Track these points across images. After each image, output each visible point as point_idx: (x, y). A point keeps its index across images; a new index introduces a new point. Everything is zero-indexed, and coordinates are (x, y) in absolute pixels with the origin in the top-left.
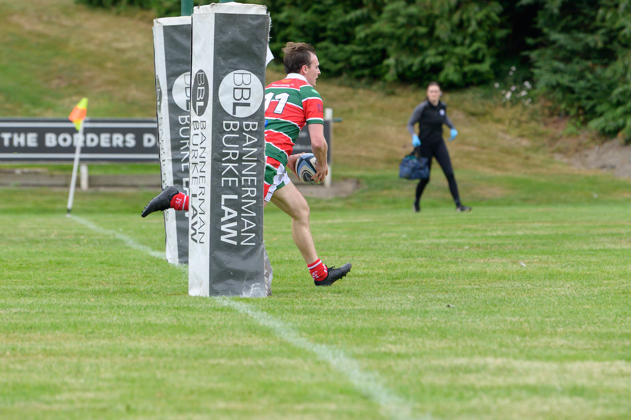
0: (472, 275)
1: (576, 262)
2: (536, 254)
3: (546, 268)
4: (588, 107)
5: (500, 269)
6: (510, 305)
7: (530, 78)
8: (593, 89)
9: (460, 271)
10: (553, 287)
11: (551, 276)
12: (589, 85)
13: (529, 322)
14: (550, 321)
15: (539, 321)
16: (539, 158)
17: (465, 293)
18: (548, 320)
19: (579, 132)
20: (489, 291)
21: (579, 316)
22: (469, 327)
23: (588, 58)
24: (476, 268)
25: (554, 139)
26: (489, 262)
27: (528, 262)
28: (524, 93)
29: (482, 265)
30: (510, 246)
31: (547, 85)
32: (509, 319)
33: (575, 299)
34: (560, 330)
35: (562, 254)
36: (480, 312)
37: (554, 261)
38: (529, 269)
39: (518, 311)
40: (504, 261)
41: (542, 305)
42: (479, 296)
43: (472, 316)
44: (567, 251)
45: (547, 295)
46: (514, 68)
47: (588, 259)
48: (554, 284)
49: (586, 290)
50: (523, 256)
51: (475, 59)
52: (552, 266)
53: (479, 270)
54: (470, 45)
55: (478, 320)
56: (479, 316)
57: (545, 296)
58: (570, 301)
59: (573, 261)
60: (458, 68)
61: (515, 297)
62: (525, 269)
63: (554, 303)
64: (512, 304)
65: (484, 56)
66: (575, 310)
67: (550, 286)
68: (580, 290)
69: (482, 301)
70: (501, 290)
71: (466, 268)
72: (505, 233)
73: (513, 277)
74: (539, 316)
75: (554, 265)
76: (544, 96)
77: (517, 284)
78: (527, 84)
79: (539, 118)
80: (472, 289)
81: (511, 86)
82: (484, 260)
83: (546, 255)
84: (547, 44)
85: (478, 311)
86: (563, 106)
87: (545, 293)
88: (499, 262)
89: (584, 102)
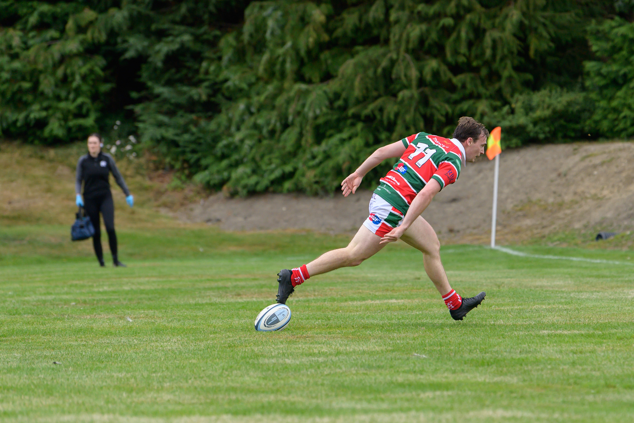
0: (79, 331)
1: (182, 316)
2: (142, 309)
3: (152, 323)
4: (192, 161)
5: (106, 325)
6: (116, 361)
7: (135, 132)
8: (197, 142)
9: (66, 327)
10: (159, 342)
11: (158, 331)
12: (193, 138)
13: (135, 378)
14: (157, 376)
15: (146, 376)
16: (144, 212)
17: (72, 350)
18: (154, 375)
19: (184, 186)
20: (95, 347)
21: (185, 371)
22: (75, 383)
23: (192, 112)
24: (82, 324)
25: (159, 193)
26: (95, 317)
27: (134, 317)
28: (128, 147)
29: (89, 321)
30: (117, 301)
31: (152, 139)
32: (115, 375)
33: (181, 353)
34: (167, 385)
35: (168, 308)
36: (87, 369)
37: (160, 315)
38: (135, 324)
39: (125, 367)
40: (110, 316)
41: (149, 360)
42: (85, 352)
43: (79, 372)
44: (173, 306)
45: (153, 350)
46: (118, 123)
47: (194, 313)
48: (160, 339)
49: (192, 345)
50: (129, 312)
51: (80, 114)
52: (159, 321)
53: (85, 326)
54: (74, 100)
55: (85, 376)
56: (86, 373)
57: (151, 351)
58: (177, 356)
59: (179, 315)
60: (63, 123)
61: (122, 353)
62: (131, 325)
63: (160, 358)
64: (119, 359)
65: (88, 111)
66: (181, 365)
67: (156, 341)
68: (186, 344)
69: (88, 357)
70: (107, 346)
71: (73, 325)
72: (112, 289)
73: (119, 332)
74: (146, 371)
75: (160, 320)
76: (149, 150)
77: (124, 339)
78: (132, 138)
79: (144, 172)
80: (79, 345)
81: (116, 141)
82: (90, 316)
83: (152, 310)
84: (151, 97)
85: (85, 367)
86: (168, 160)
87: (152, 348)
88: (106, 317)
89: (189, 156)
